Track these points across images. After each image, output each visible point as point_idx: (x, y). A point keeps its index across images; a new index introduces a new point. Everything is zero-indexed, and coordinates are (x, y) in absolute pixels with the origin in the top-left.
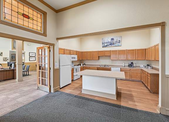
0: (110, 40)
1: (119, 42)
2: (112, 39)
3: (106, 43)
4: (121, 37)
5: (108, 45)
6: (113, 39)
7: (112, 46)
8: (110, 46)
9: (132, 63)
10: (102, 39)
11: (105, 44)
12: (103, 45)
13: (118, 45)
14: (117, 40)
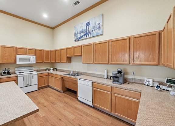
0: (84, 27)
1: (99, 27)
2: (88, 24)
3: (80, 33)
4: (103, 15)
5: (82, 36)
6: (90, 24)
7: (88, 37)
8: (85, 37)
9: (119, 72)
10: (75, 27)
11: (78, 35)
12: (76, 38)
13: (97, 33)
14: (95, 23)
